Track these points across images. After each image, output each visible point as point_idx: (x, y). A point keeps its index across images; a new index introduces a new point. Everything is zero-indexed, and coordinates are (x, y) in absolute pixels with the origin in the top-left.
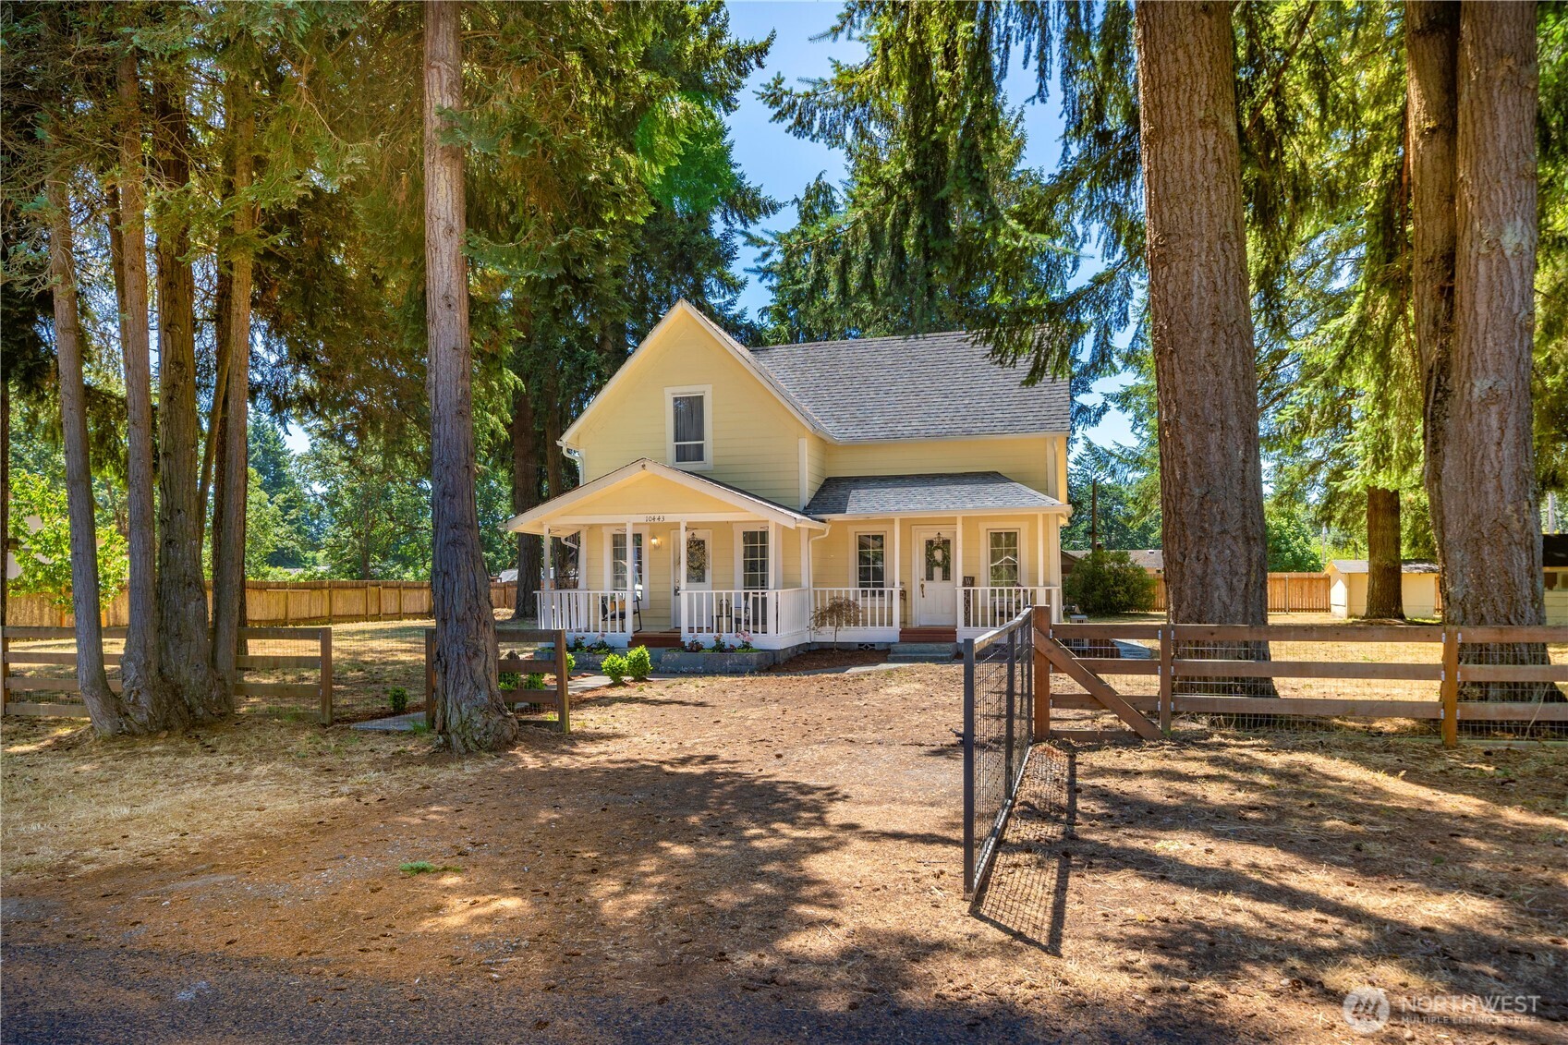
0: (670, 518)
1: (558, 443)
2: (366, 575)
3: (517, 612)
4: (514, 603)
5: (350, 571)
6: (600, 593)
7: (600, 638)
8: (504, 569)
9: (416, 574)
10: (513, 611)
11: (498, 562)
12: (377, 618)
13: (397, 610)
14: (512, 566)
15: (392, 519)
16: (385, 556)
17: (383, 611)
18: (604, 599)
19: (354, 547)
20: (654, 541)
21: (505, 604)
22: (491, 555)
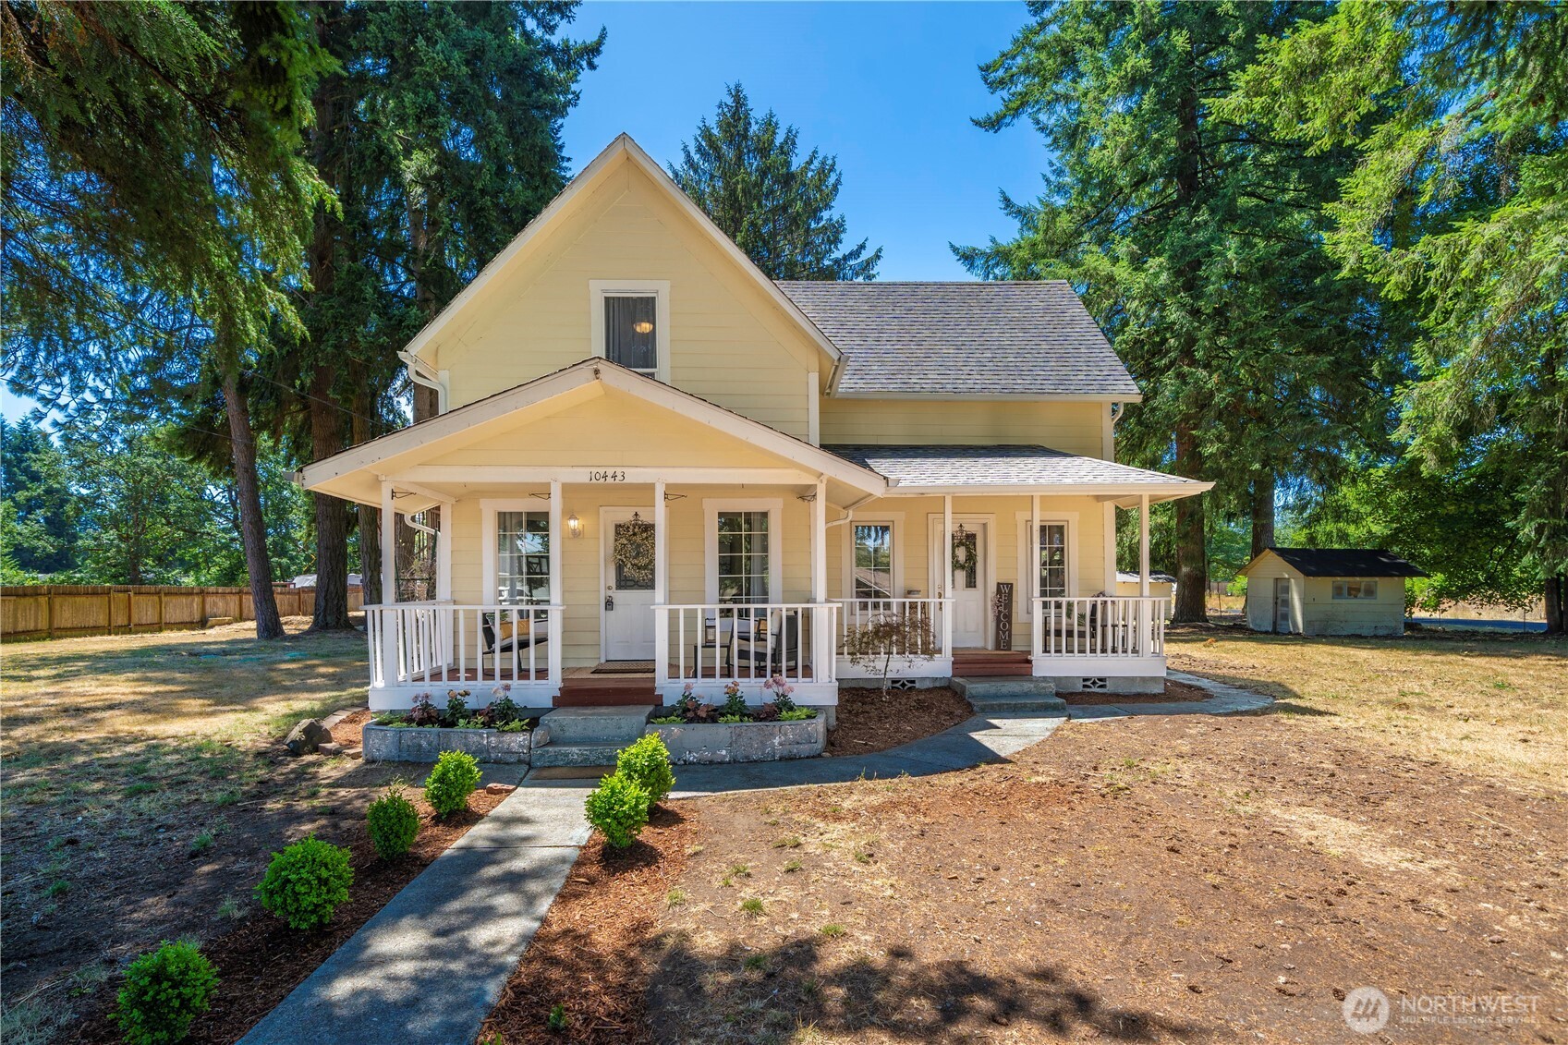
0: (634, 476)
1: (401, 355)
2: (136, 579)
3: (315, 622)
4: (311, 608)
5: (114, 577)
6: (480, 610)
7: (501, 694)
8: (299, 573)
9: (197, 579)
10: (309, 619)
11: (293, 568)
12: (127, 629)
13: (156, 620)
14: (308, 572)
15: (168, 523)
16: (160, 560)
17: (135, 619)
18: (487, 619)
19: (119, 551)
20: (573, 524)
21: (300, 610)
22: (285, 561)
